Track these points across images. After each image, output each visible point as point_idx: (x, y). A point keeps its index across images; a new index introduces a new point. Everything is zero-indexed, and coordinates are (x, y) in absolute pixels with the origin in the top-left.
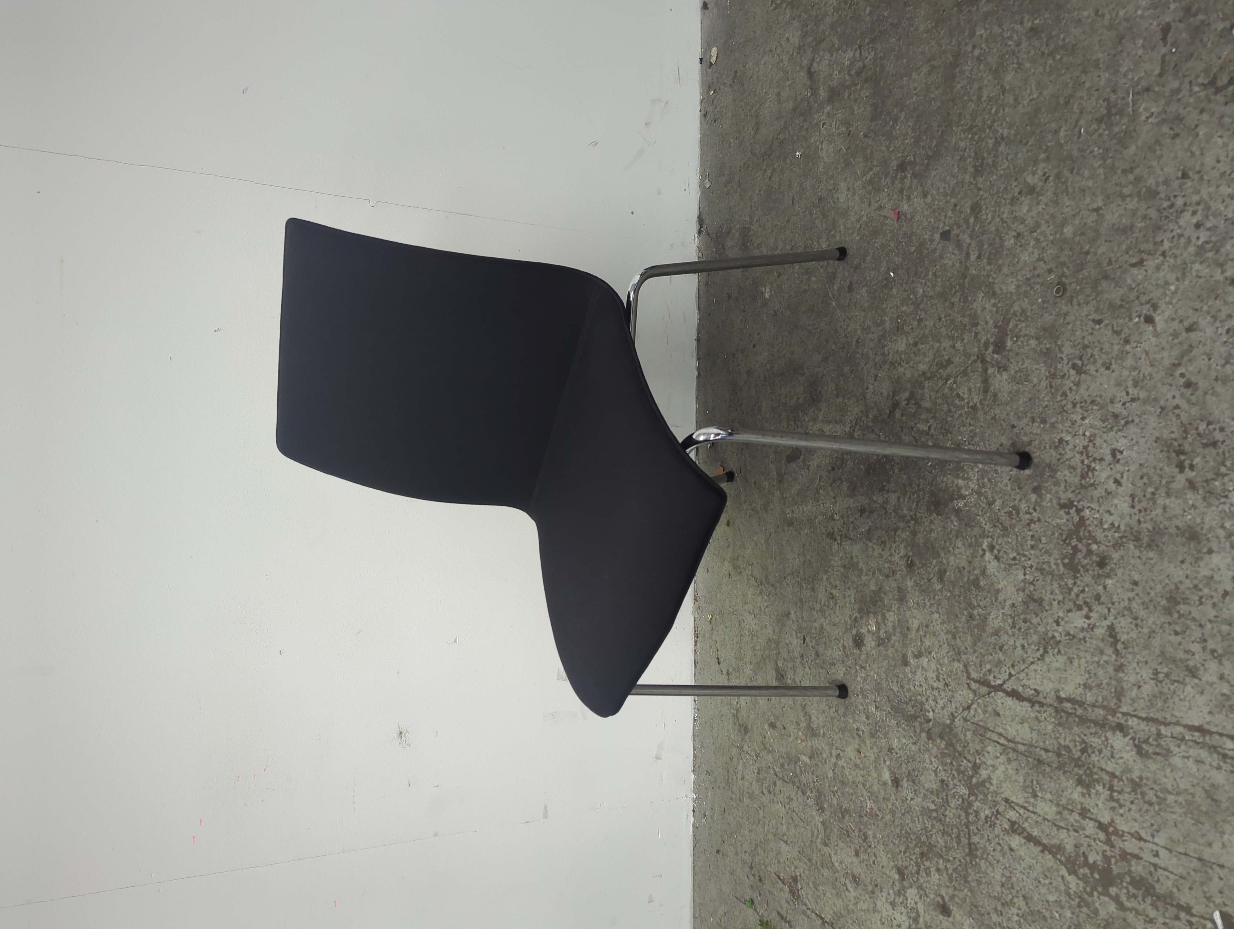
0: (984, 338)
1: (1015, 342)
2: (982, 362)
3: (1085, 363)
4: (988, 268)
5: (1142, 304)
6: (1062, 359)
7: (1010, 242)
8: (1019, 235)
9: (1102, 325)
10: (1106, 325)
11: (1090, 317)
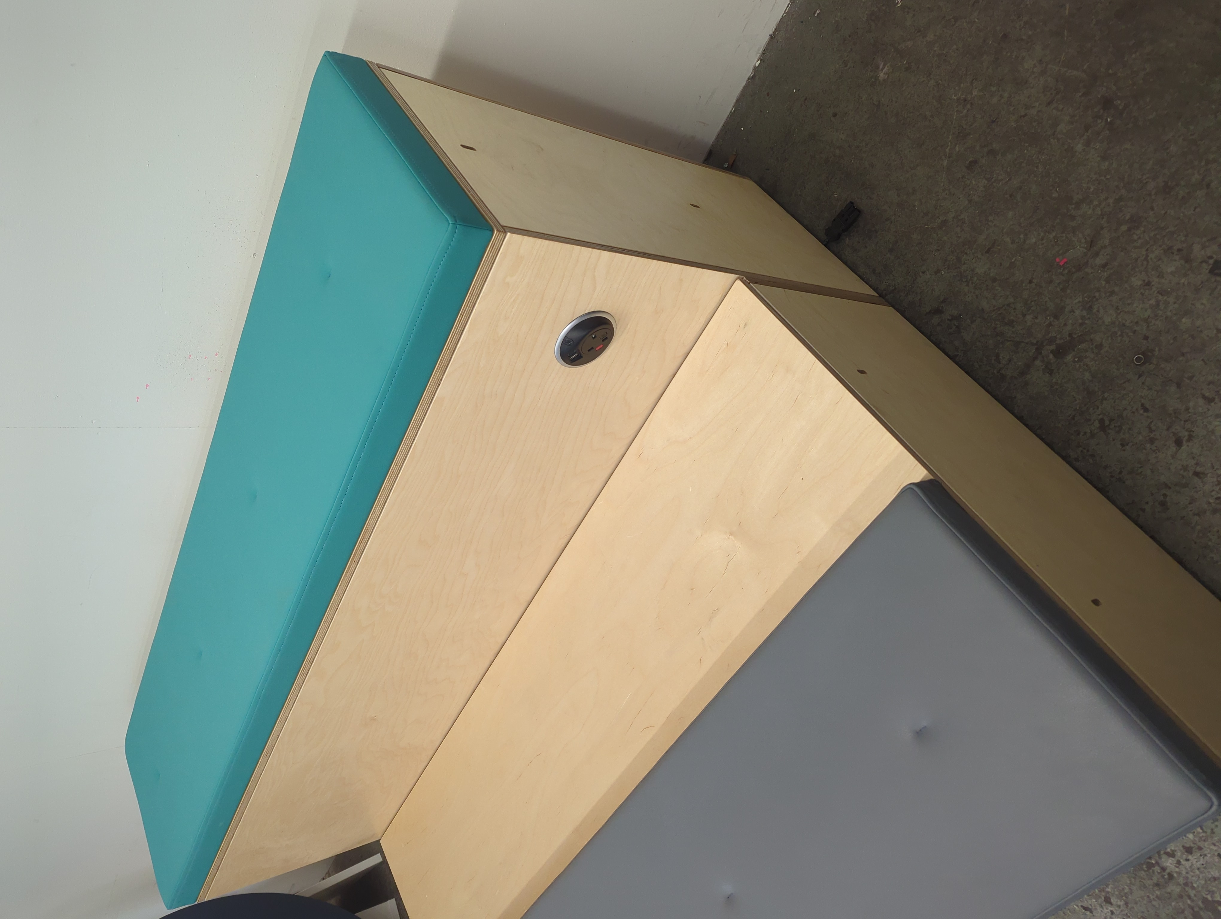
0: (1054, 334)
1: (1074, 361)
2: (1037, 349)
3: (1112, 427)
4: (1104, 283)
5: (1184, 428)
6: (1098, 408)
7: (1137, 282)
8: (1148, 284)
9: (1145, 414)
10: (1148, 417)
11: (1143, 401)
